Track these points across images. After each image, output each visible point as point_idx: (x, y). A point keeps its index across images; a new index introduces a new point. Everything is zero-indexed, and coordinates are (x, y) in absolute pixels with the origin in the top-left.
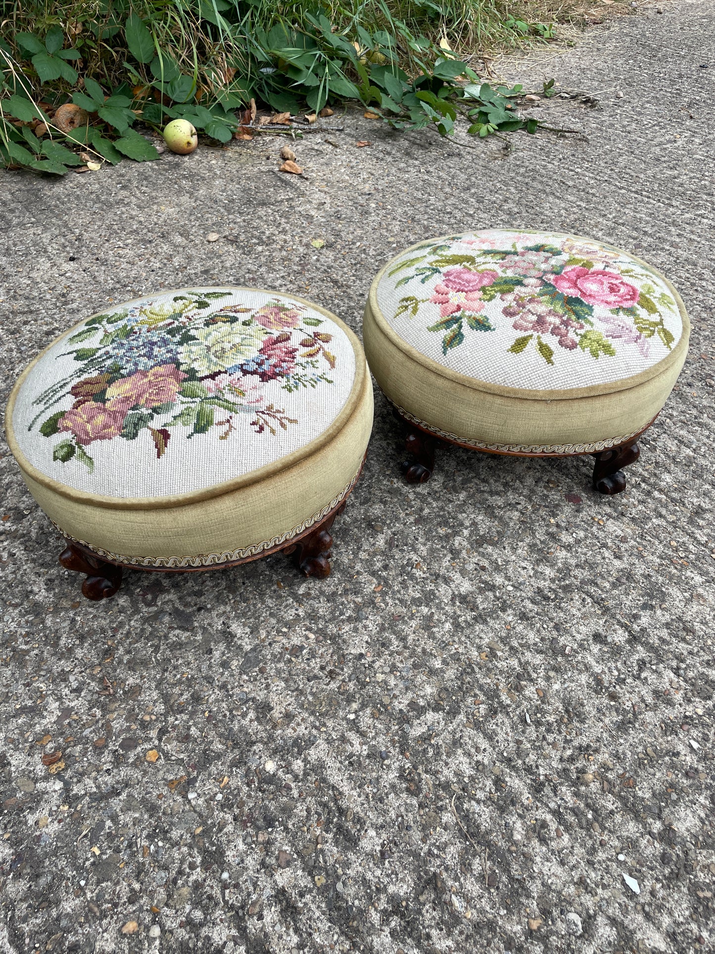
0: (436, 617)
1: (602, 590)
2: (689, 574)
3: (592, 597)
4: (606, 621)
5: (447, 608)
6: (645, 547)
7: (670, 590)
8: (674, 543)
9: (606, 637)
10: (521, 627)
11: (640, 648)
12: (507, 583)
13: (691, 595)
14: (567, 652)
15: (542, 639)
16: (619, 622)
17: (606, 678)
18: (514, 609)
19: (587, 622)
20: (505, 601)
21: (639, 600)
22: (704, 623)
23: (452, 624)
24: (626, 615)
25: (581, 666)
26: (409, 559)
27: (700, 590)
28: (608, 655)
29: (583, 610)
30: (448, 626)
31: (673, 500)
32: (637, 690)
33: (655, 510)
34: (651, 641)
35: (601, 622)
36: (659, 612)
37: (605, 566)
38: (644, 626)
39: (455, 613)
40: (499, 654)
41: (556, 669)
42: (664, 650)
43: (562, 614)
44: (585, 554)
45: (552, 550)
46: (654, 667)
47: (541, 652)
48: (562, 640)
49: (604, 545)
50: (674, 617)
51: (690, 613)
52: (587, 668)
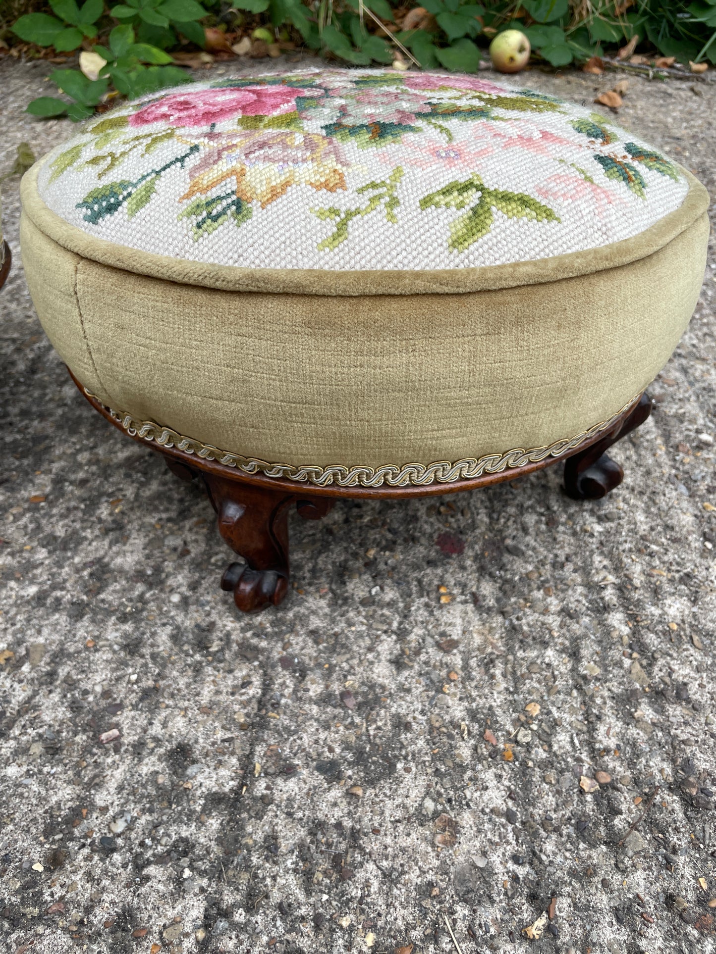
0: (38, 571)
1: (295, 691)
2: (488, 776)
3: (266, 687)
4: (230, 740)
5: (67, 569)
6: (469, 678)
7: (408, 777)
8: (535, 710)
9: (194, 762)
10: (108, 656)
11: (214, 823)
12: (184, 589)
13: (436, 814)
14: (104, 736)
15: (106, 694)
16: (249, 757)
17: (95, 823)
18: (137, 628)
19: (199, 718)
20: (143, 610)
21: (331, 750)
22: (389, 878)
23: (39, 592)
24: (274, 755)
25: (88, 774)
26: (121, 490)
27: (466, 819)
28: (151, 790)
29: (222, 698)
30: (33, 590)
31: (637, 645)
32: (106, 882)
33: (576, 640)
34: (249, 829)
35: (220, 735)
36: (336, 793)
37: (355, 662)
38: (277, 795)
39: (65, 581)
40: (26, 668)
41: (53, 750)
42: (247, 860)
43: (182, 682)
44: (350, 624)
45: (312, 589)
46: (187, 873)
47: (75, 707)
48: (125, 717)
49: (402, 635)
50: (348, 823)
51: (388, 840)
52: (96, 783)
